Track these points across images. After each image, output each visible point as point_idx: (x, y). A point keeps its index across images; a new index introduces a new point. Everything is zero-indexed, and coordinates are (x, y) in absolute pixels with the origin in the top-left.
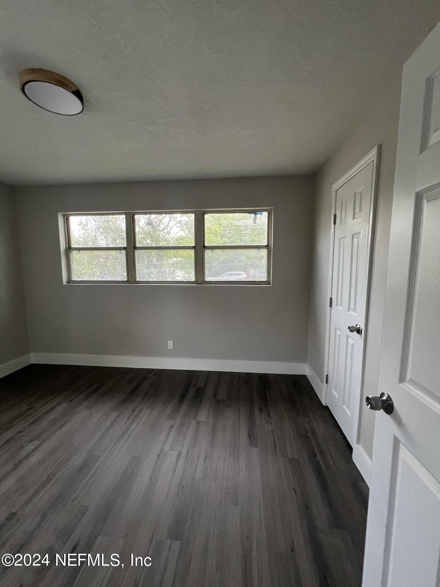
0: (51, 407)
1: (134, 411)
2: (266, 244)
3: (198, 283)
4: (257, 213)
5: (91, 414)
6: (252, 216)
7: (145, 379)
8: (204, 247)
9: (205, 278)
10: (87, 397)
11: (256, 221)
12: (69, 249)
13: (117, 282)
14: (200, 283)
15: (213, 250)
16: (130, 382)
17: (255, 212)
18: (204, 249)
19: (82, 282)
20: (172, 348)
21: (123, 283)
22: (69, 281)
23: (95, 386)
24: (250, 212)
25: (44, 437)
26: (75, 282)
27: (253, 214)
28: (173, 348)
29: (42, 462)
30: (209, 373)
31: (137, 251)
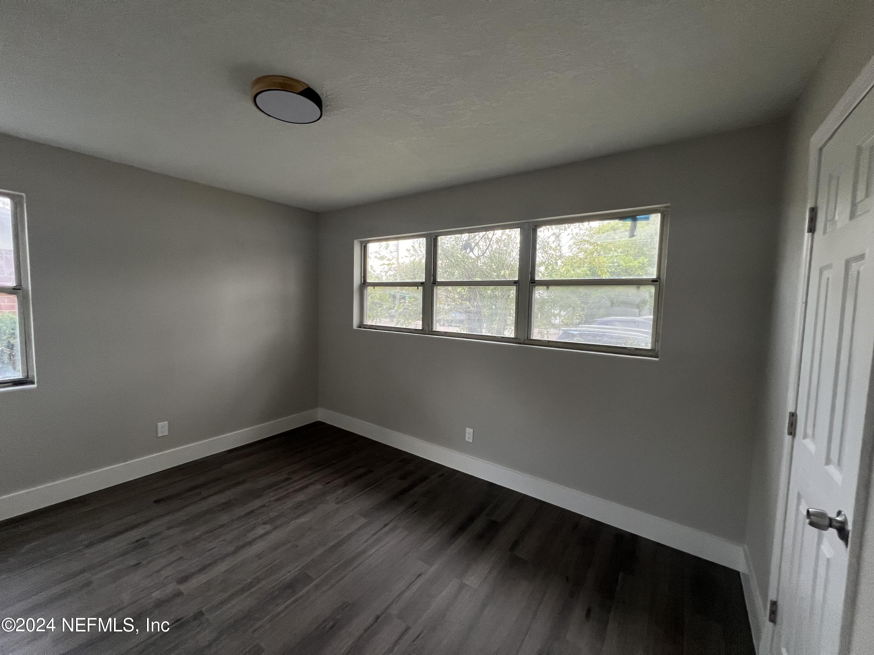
0: (306, 483)
1: (386, 525)
2: (654, 277)
3: (519, 341)
4: (637, 217)
5: (337, 509)
6: (628, 223)
7: (424, 478)
8: (532, 283)
9: (530, 335)
10: (346, 484)
11: (635, 234)
12: (364, 284)
13: (409, 331)
14: (522, 341)
15: (548, 288)
16: (403, 478)
17: (633, 217)
18: (533, 286)
19: (373, 327)
20: (471, 441)
21: (417, 332)
22: (361, 325)
23: (361, 471)
24: (622, 217)
25: (278, 522)
26: (366, 327)
27: (630, 219)
28: (473, 441)
29: (259, 556)
30: (523, 499)
31: (437, 288)
